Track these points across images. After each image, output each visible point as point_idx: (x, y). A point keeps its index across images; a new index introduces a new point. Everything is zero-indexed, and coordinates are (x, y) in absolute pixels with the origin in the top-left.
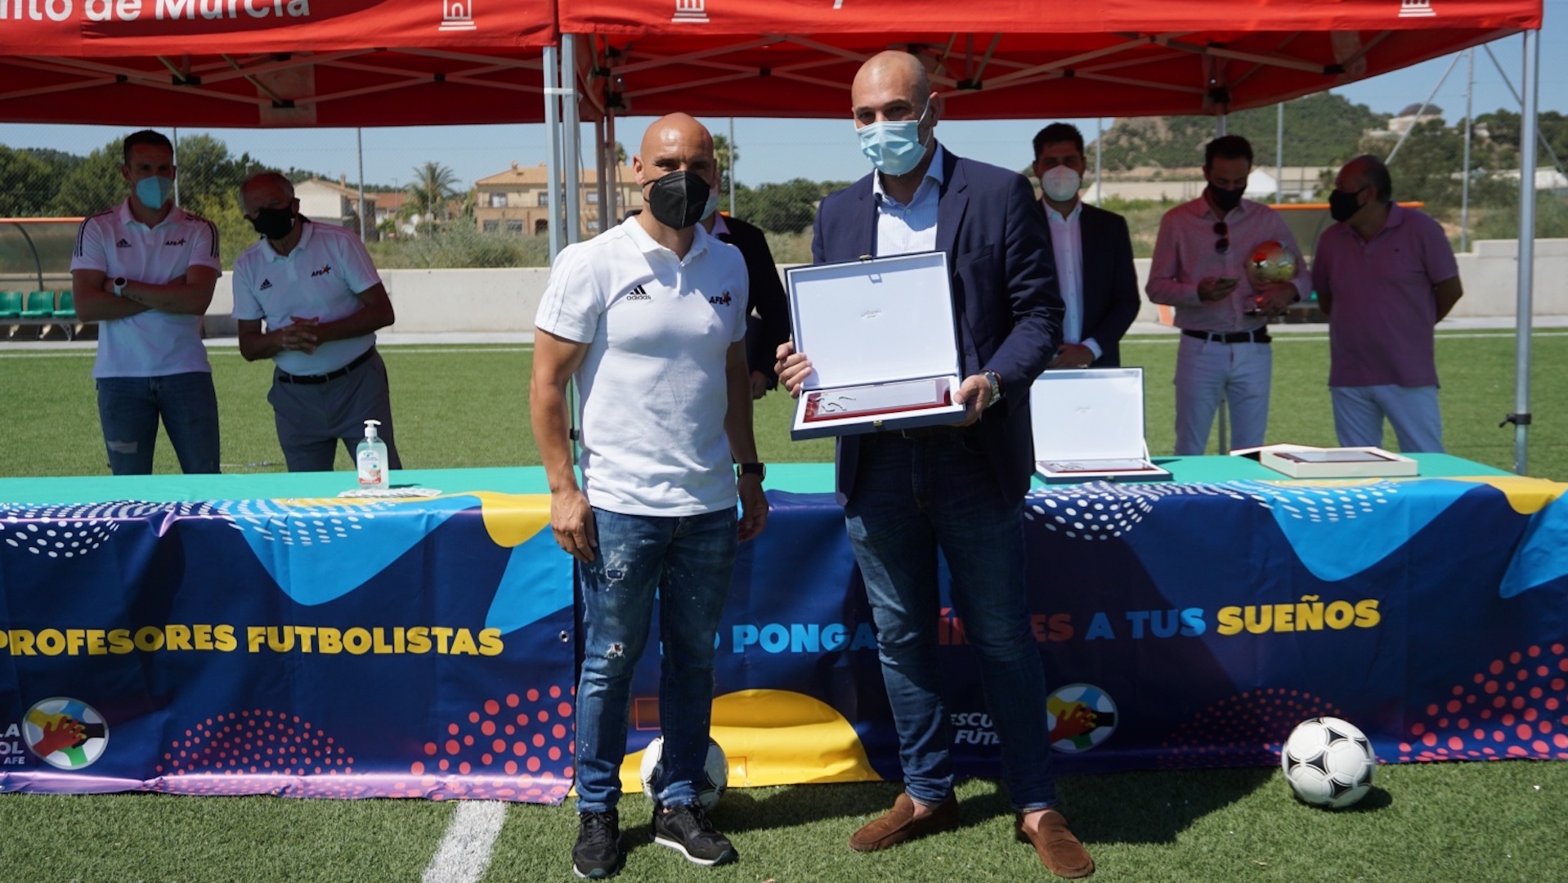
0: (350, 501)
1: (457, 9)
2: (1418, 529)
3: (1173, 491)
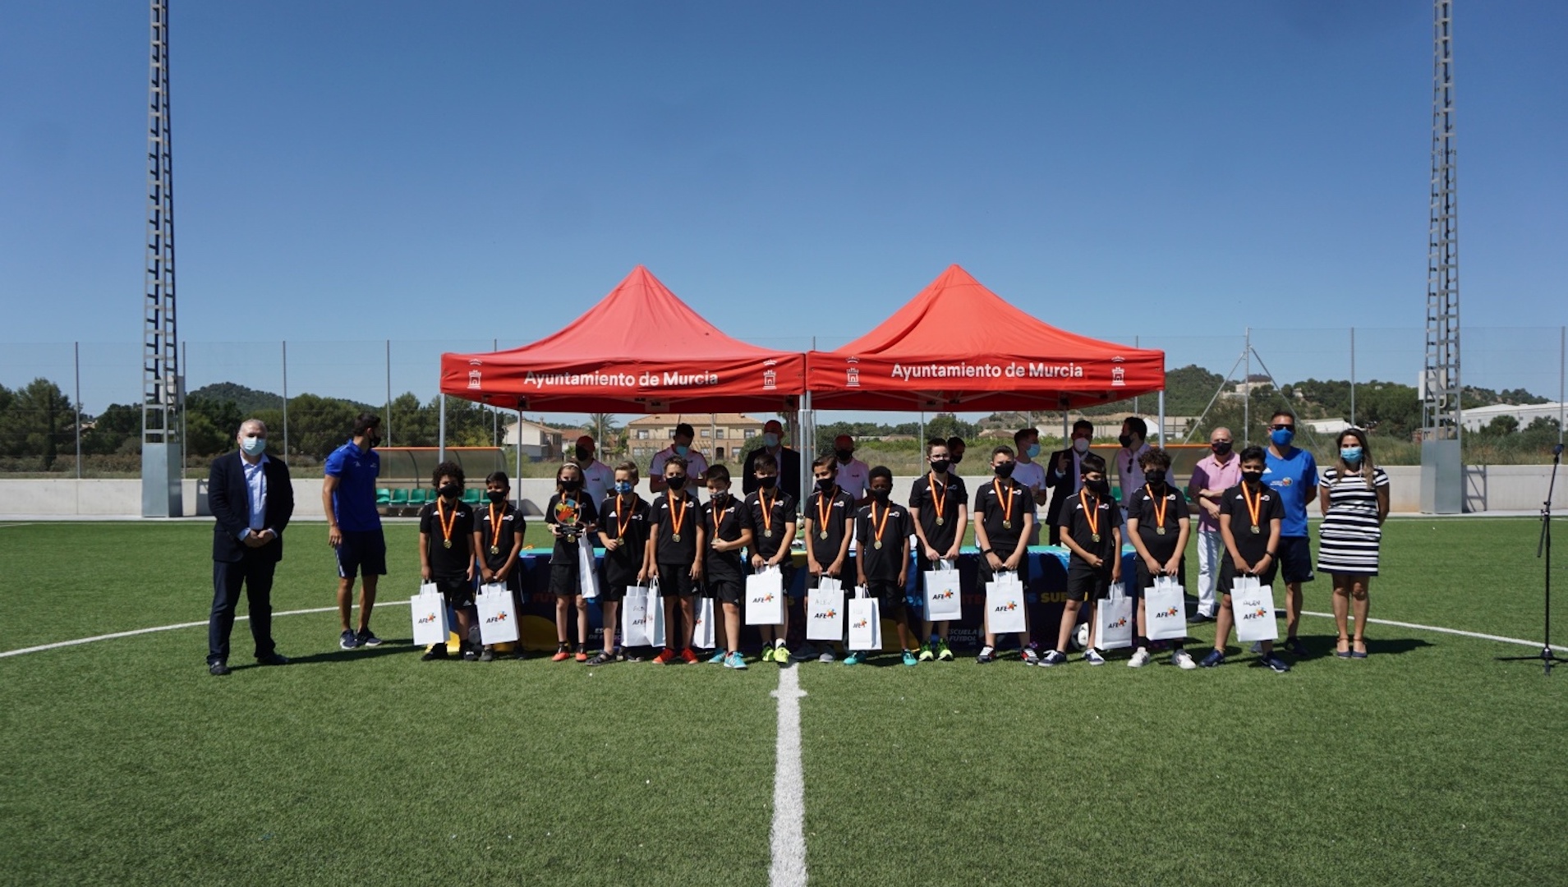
1: (770, 381)
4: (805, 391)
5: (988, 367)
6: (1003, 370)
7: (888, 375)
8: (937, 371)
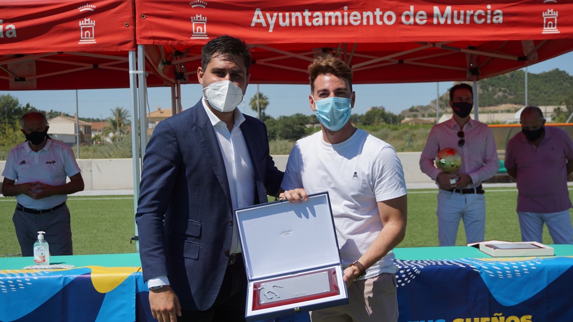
0: (28, 271)
1: (87, 34)
2: (551, 281)
3: (432, 263)
4: (135, 47)
5: (378, 13)
6: (399, 15)
7: (247, 25)
8: (311, 18)
